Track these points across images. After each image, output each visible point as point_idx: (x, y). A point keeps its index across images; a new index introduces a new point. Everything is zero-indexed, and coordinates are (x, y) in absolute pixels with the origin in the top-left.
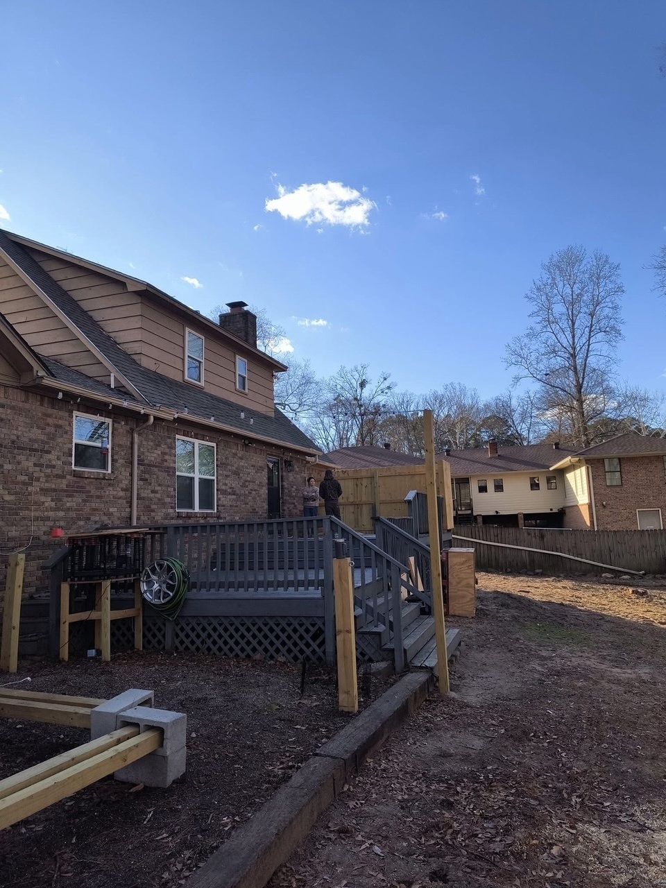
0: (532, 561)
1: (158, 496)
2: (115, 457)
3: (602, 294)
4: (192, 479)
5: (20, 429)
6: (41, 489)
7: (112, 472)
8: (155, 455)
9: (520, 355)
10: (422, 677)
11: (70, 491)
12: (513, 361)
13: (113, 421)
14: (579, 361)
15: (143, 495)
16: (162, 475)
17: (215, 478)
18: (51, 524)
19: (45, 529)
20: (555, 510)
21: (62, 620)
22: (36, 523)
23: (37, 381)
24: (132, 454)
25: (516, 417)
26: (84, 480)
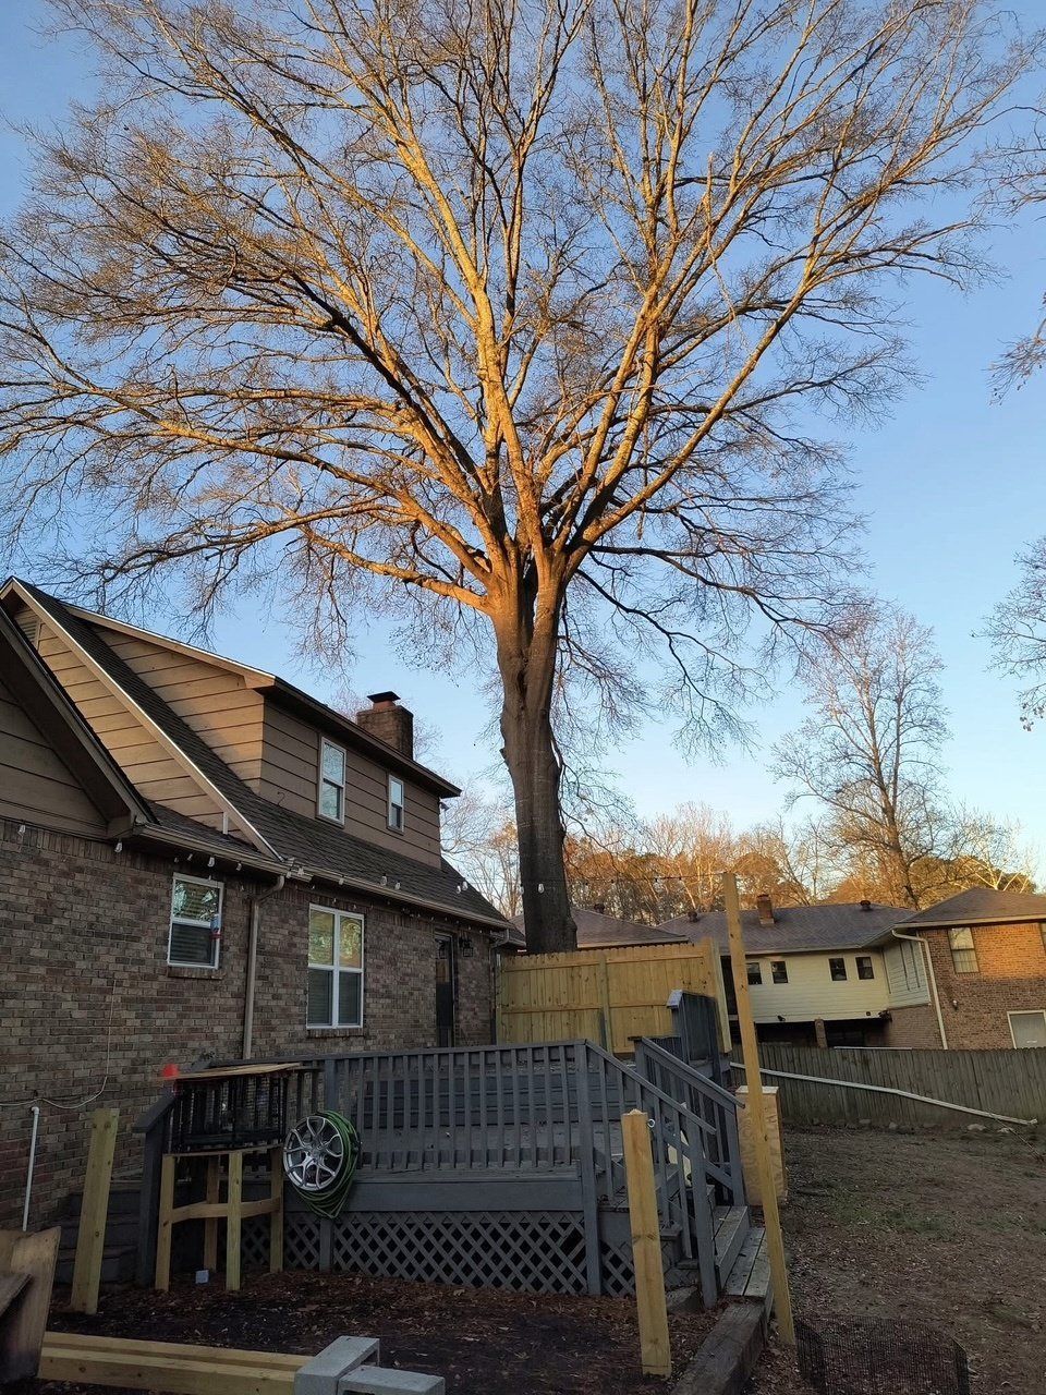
0: (853, 1106)
1: (282, 1003)
2: (226, 943)
3: (912, 670)
4: (330, 973)
5: (101, 903)
6: (124, 1000)
7: (220, 967)
8: (280, 937)
9: (794, 762)
10: (751, 1314)
11: (160, 1003)
12: (784, 770)
13: (225, 886)
14: (886, 772)
15: (262, 1003)
16: (289, 969)
17: (362, 970)
18: (132, 1055)
19: (123, 1063)
20: (875, 1015)
21: (162, 1220)
22: (113, 1055)
23: (136, 832)
24: (249, 937)
25: (792, 858)
26: (182, 981)
